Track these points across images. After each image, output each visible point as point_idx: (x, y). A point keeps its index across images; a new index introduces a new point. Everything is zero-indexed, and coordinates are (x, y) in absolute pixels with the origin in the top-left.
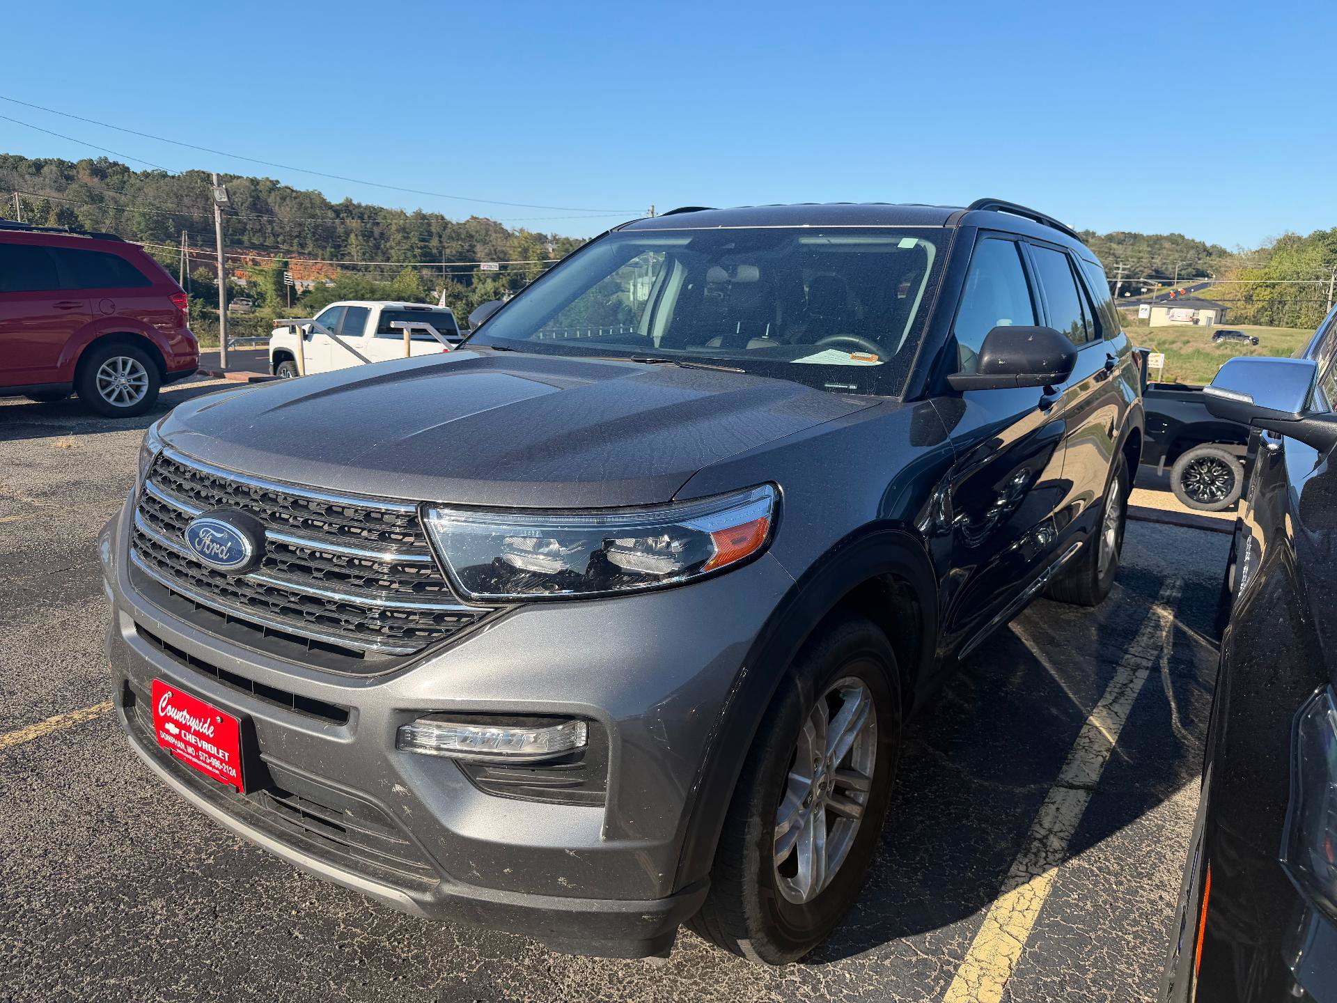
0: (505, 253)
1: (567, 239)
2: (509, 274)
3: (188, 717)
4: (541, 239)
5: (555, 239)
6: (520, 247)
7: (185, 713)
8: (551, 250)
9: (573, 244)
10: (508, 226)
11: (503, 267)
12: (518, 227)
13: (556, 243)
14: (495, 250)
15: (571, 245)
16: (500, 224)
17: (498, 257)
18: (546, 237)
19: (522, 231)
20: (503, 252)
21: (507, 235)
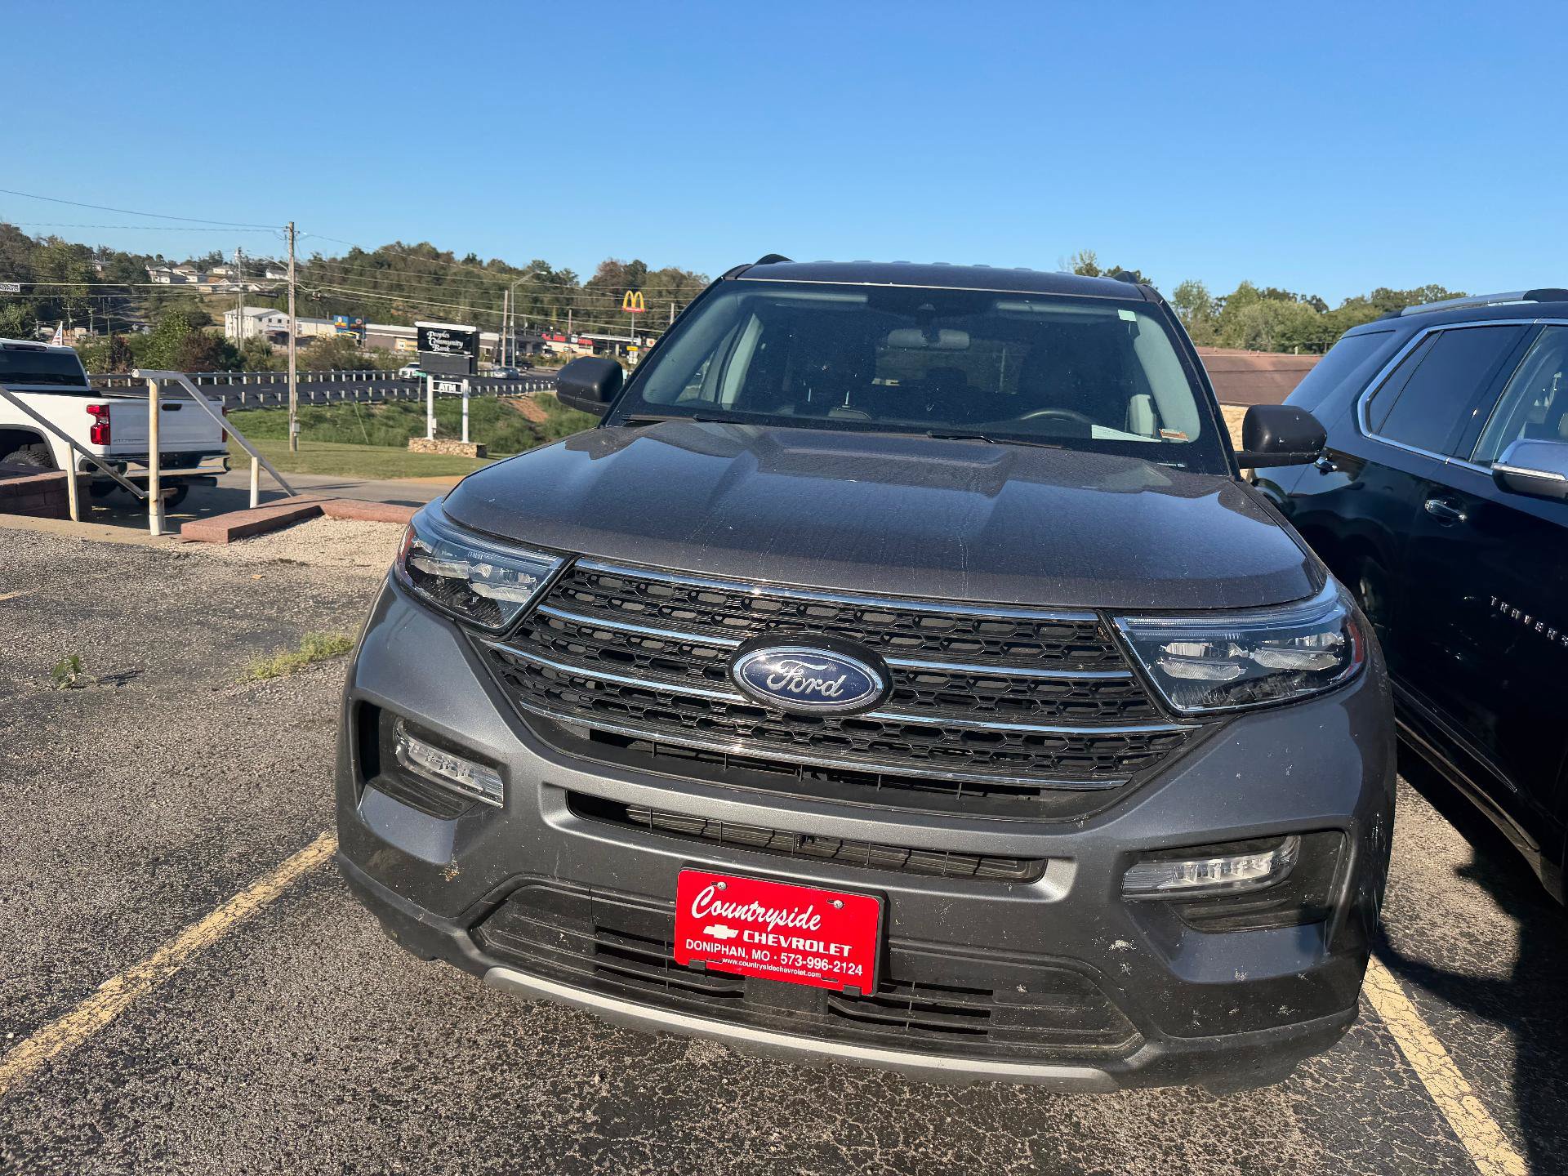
0: (28, 268)
1: (124, 254)
2: (36, 299)
3: (762, 910)
4: (83, 253)
5: (105, 254)
6: (52, 262)
7: (755, 906)
8: (99, 268)
9: (134, 261)
10: (29, 232)
11: (26, 290)
12: (46, 234)
13: (107, 260)
14: (12, 265)
15: (132, 263)
16: (17, 229)
17: (18, 274)
18: (90, 250)
19: (52, 240)
20: (23, 267)
21: (30, 245)
